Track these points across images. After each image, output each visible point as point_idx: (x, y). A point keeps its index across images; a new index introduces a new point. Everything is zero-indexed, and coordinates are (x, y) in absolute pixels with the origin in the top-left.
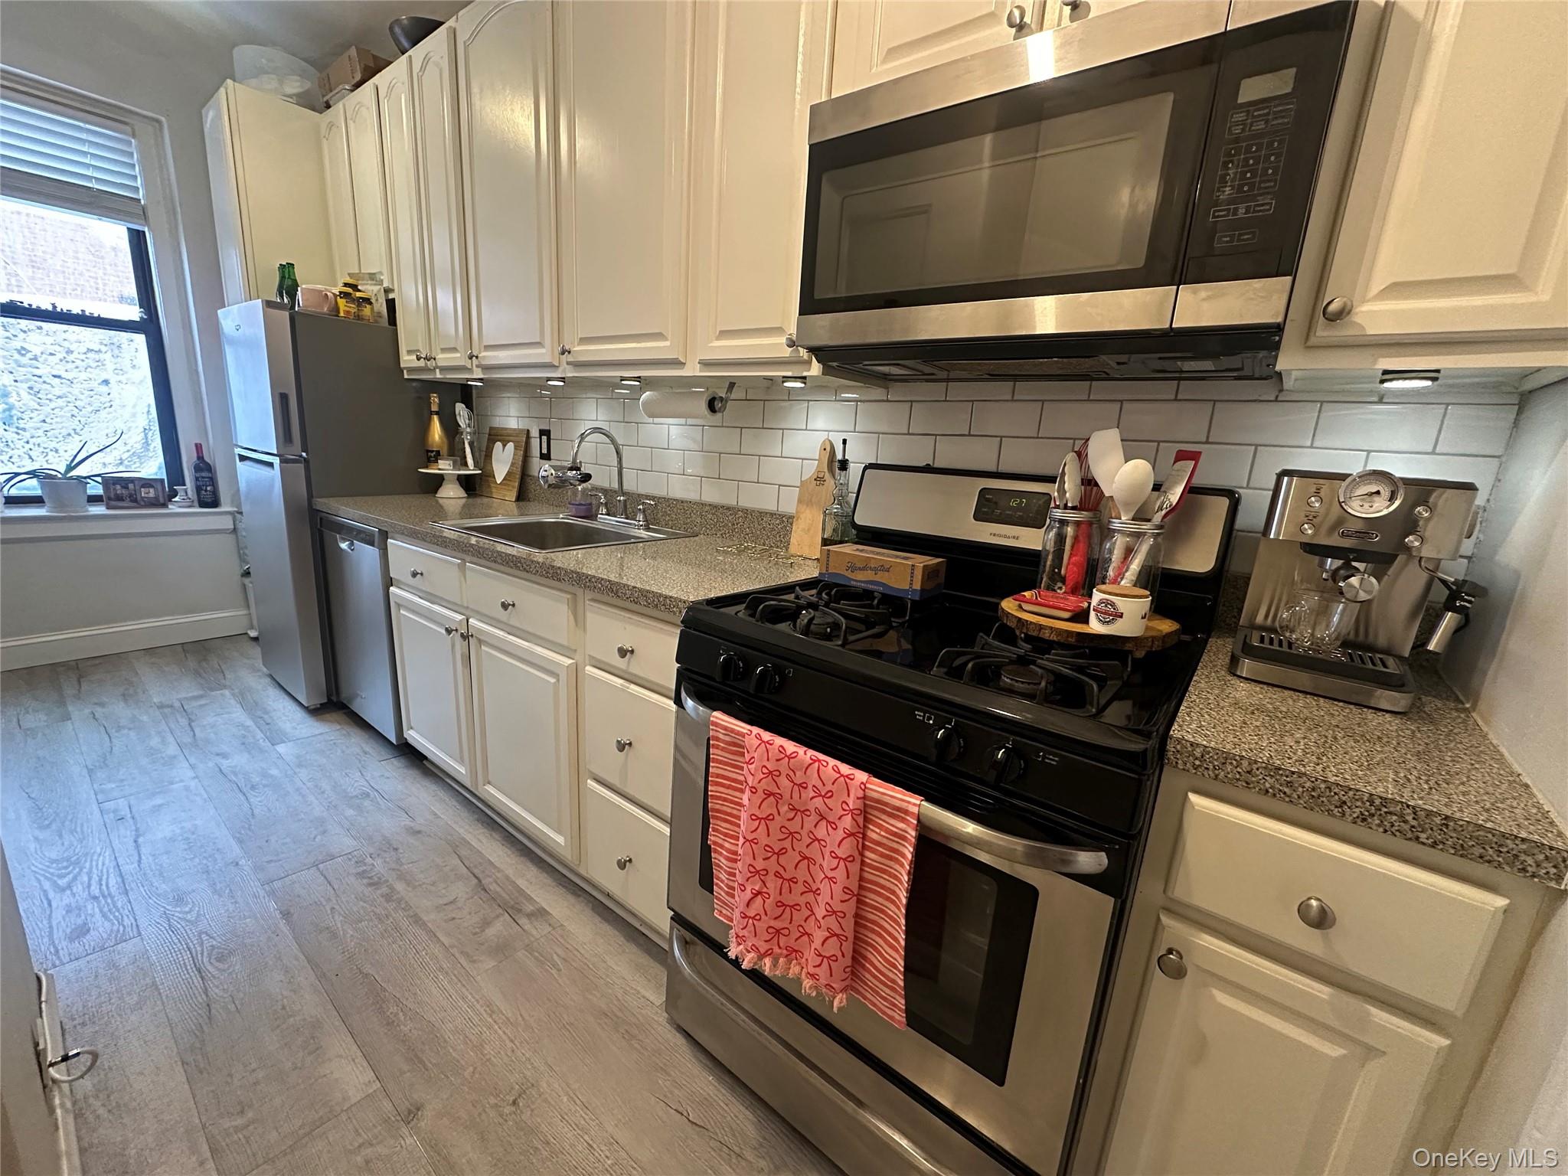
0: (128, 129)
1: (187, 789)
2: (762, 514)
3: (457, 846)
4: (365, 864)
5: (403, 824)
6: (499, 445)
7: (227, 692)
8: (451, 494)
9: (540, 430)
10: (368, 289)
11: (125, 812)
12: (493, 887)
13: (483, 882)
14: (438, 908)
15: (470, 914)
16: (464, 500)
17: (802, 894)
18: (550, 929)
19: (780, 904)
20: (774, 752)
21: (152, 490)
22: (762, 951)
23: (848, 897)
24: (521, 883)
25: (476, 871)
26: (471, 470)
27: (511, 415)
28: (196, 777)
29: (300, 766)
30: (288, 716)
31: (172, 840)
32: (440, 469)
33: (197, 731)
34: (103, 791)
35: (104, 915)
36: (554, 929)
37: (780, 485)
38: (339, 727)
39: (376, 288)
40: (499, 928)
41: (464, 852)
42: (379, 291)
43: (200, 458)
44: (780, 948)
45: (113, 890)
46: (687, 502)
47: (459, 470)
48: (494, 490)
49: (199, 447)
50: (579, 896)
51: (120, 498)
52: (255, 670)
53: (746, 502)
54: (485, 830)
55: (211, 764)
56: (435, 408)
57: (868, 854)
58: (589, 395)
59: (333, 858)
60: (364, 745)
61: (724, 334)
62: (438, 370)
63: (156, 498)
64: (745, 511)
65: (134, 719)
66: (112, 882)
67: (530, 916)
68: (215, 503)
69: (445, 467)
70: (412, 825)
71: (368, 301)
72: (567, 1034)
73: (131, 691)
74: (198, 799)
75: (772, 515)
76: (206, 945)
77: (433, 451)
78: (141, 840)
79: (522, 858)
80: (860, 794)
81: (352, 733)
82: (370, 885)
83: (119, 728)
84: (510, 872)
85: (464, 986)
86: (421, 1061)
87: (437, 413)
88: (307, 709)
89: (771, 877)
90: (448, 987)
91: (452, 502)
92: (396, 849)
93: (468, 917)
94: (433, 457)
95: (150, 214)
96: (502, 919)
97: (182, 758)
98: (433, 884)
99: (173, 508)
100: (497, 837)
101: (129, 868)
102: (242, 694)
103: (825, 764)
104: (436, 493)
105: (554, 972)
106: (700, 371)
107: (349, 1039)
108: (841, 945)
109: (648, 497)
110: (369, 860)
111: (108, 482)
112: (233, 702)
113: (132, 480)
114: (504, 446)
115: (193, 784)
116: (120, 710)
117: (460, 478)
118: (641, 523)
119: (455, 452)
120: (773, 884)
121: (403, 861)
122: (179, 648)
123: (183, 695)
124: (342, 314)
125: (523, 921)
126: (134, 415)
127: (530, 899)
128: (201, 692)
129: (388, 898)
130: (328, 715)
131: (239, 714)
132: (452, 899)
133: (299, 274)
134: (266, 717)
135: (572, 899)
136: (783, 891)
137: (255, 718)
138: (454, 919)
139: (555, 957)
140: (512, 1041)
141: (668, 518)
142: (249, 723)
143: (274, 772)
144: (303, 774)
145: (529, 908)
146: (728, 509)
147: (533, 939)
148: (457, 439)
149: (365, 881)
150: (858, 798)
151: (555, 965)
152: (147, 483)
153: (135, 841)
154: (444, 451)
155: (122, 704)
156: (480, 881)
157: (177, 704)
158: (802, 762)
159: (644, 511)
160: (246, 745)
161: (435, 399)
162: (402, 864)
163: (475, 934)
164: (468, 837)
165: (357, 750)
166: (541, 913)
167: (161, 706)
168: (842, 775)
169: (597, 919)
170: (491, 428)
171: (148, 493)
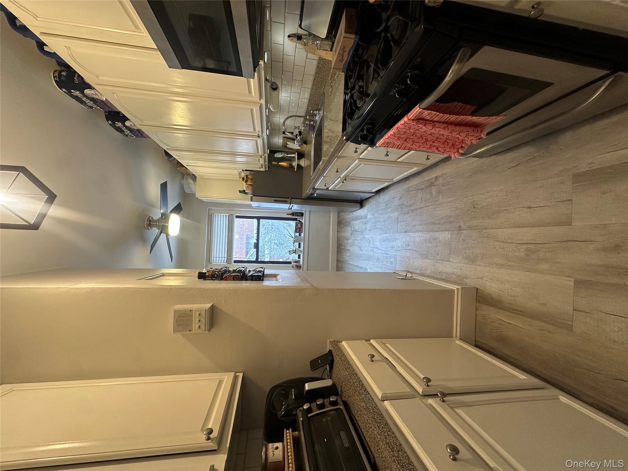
0: (212, 215)
1: (371, 237)
2: (318, 67)
3: (409, 190)
4: (403, 212)
5: (397, 200)
6: (288, 146)
7: (351, 222)
8: (303, 163)
9: (283, 134)
10: (243, 175)
11: (372, 249)
12: (423, 186)
13: (421, 188)
14: (421, 202)
15: (426, 195)
16: (306, 159)
17: (443, 136)
18: (442, 177)
19: (444, 143)
20: (391, 137)
21: (298, 225)
22: (456, 151)
23: (447, 128)
24: (426, 179)
25: (417, 189)
26: (296, 155)
27: (278, 141)
28: (369, 235)
29: (374, 215)
30: (361, 212)
31: (381, 244)
32: (295, 165)
33: (358, 231)
34: (366, 250)
35: (390, 258)
36: (442, 176)
37: (307, 58)
38: (367, 203)
39: (242, 173)
40: (434, 190)
41: (411, 189)
42: (243, 172)
43: (290, 214)
44: (459, 145)
45: (386, 256)
46: (311, 94)
47: (296, 160)
48: (303, 150)
49: (287, 214)
50: (438, 164)
51: (300, 231)
52: (347, 215)
53: (313, 71)
54: (408, 181)
55: (367, 231)
56: (276, 163)
57: (435, 120)
58: (271, 119)
59: (398, 218)
60: (374, 199)
61: (250, 92)
62: (265, 163)
63: (300, 224)
64: (316, 73)
65: (353, 240)
66: (385, 255)
67: (436, 181)
68: (302, 214)
69: (295, 164)
70: (398, 198)
71: (247, 176)
72: (469, 187)
73: (347, 238)
74: (374, 236)
75: (319, 63)
76: (404, 247)
77: (290, 166)
78: (378, 248)
79: (420, 175)
80: (412, 121)
81: (370, 201)
82: (408, 214)
83: (354, 243)
84: (422, 180)
85: (442, 205)
86: (452, 222)
87: (278, 163)
88: (360, 208)
89: (434, 144)
90: (440, 209)
91: (306, 163)
92: (402, 204)
93: (427, 196)
94: (291, 167)
95: (231, 214)
96: (432, 189)
97: (364, 236)
98: (415, 200)
99: (303, 221)
100: (411, 179)
101: (383, 252)
102: (353, 219)
103: (399, 127)
104: (303, 167)
105: (453, 182)
106: (263, 99)
107: (437, 232)
108: (464, 132)
109: (308, 108)
110: (402, 211)
111: (296, 232)
112: (354, 222)
113: (296, 228)
114: (288, 144)
115: (370, 236)
116: (350, 241)
117: (299, 159)
118: (317, 112)
119: (291, 159)
120: (436, 144)
121: (406, 204)
122: (338, 227)
123: (350, 230)
124: (252, 184)
125: (436, 183)
126: (280, 224)
127: (432, 179)
128: (350, 227)
129: (413, 211)
130: (364, 204)
131: (358, 222)
132: (421, 198)
133: (242, 189)
134: (360, 217)
135: (438, 167)
136: (440, 141)
137: (359, 219)
138: (425, 200)
139: (449, 180)
140: (461, 201)
141: (317, 100)
142: (360, 221)
143: (373, 220)
144: (375, 215)
145: (433, 180)
146: (315, 79)
147: (441, 184)
148: (286, 158)
149: (407, 214)
150: (413, 122)
151: (451, 181)
152: (297, 225)
153: (378, 249)
154: (290, 162)
155: (349, 241)
156: (420, 189)
157: (352, 232)
158: (396, 131)
159: (313, 111)
160: (366, 223)
161: (274, 163)
162: (407, 205)
163: (432, 197)
164: (408, 186)
165: (375, 202)
166: (436, 178)
167: (351, 235)
168: (404, 124)
169: (447, 163)
170: (282, 147)
171: (299, 225)
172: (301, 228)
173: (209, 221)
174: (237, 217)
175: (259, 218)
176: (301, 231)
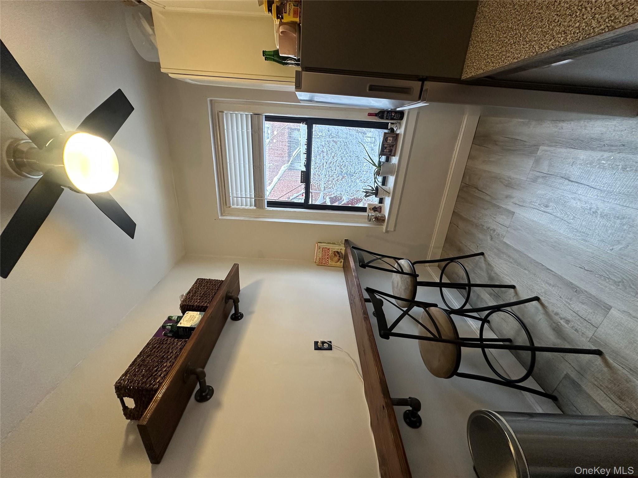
43: (376, 114)
49: (370, 114)
51: (391, 151)
63: (393, 137)
68: (401, 113)
95: (256, 112)
99: (400, 131)
111: (382, 153)
113: (383, 145)
152: (385, 139)
171: (390, 140)
172: (393, 146)
173: (216, 126)
174: (269, 118)
175: (310, 122)
176: (393, 152)
